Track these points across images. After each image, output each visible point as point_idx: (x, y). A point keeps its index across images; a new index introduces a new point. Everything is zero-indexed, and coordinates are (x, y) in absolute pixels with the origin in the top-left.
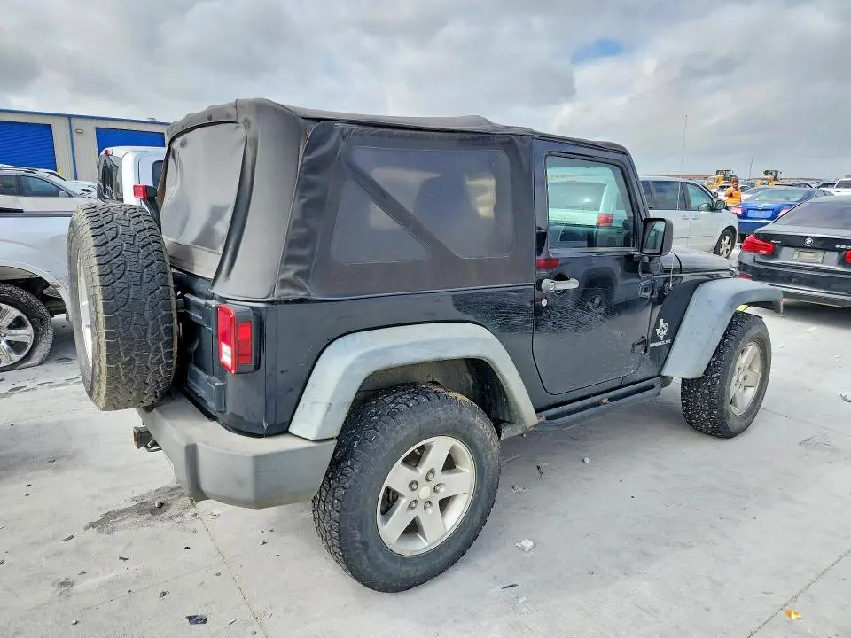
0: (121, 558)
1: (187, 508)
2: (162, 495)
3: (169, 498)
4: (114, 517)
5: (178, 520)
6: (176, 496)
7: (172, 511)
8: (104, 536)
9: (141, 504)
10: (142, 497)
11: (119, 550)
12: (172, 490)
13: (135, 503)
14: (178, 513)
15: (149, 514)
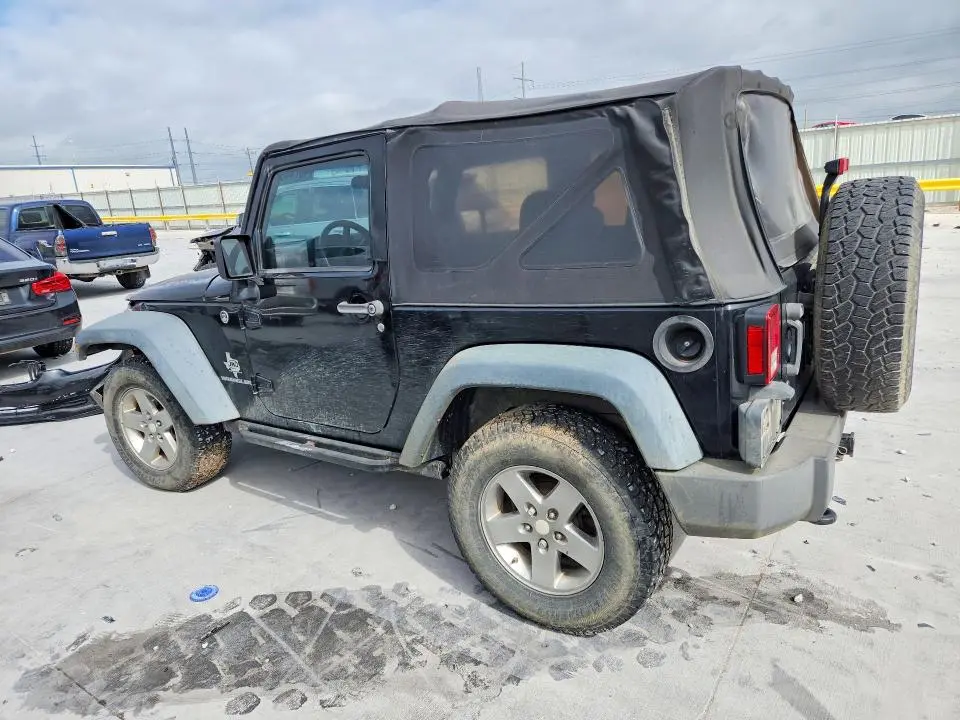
0: (873, 570)
1: (771, 578)
2: (784, 612)
3: (778, 602)
4: (859, 620)
5: (792, 572)
6: (768, 599)
7: (789, 585)
8: (880, 603)
9: (815, 617)
10: (807, 626)
11: (871, 579)
12: (765, 611)
13: (822, 623)
14: (785, 579)
15: (816, 596)
